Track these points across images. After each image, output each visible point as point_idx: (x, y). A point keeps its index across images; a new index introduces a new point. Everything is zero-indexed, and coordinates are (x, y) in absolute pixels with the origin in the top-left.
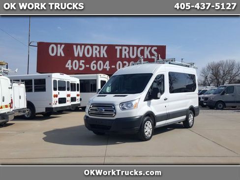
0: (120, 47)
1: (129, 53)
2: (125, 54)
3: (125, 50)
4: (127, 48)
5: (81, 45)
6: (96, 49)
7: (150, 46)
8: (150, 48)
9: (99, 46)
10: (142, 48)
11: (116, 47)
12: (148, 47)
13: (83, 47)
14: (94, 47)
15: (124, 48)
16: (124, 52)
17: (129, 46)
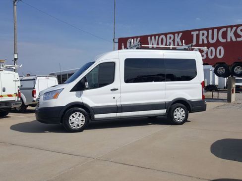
0: (197, 32)
1: (207, 37)
2: (203, 40)
3: (203, 34)
4: (205, 32)
5: (155, 36)
6: (170, 38)
7: (235, 26)
8: (234, 29)
9: (174, 34)
10: (225, 29)
11: (192, 33)
12: (232, 27)
13: (157, 37)
14: (168, 36)
15: (201, 32)
16: (201, 37)
17: (207, 30)
